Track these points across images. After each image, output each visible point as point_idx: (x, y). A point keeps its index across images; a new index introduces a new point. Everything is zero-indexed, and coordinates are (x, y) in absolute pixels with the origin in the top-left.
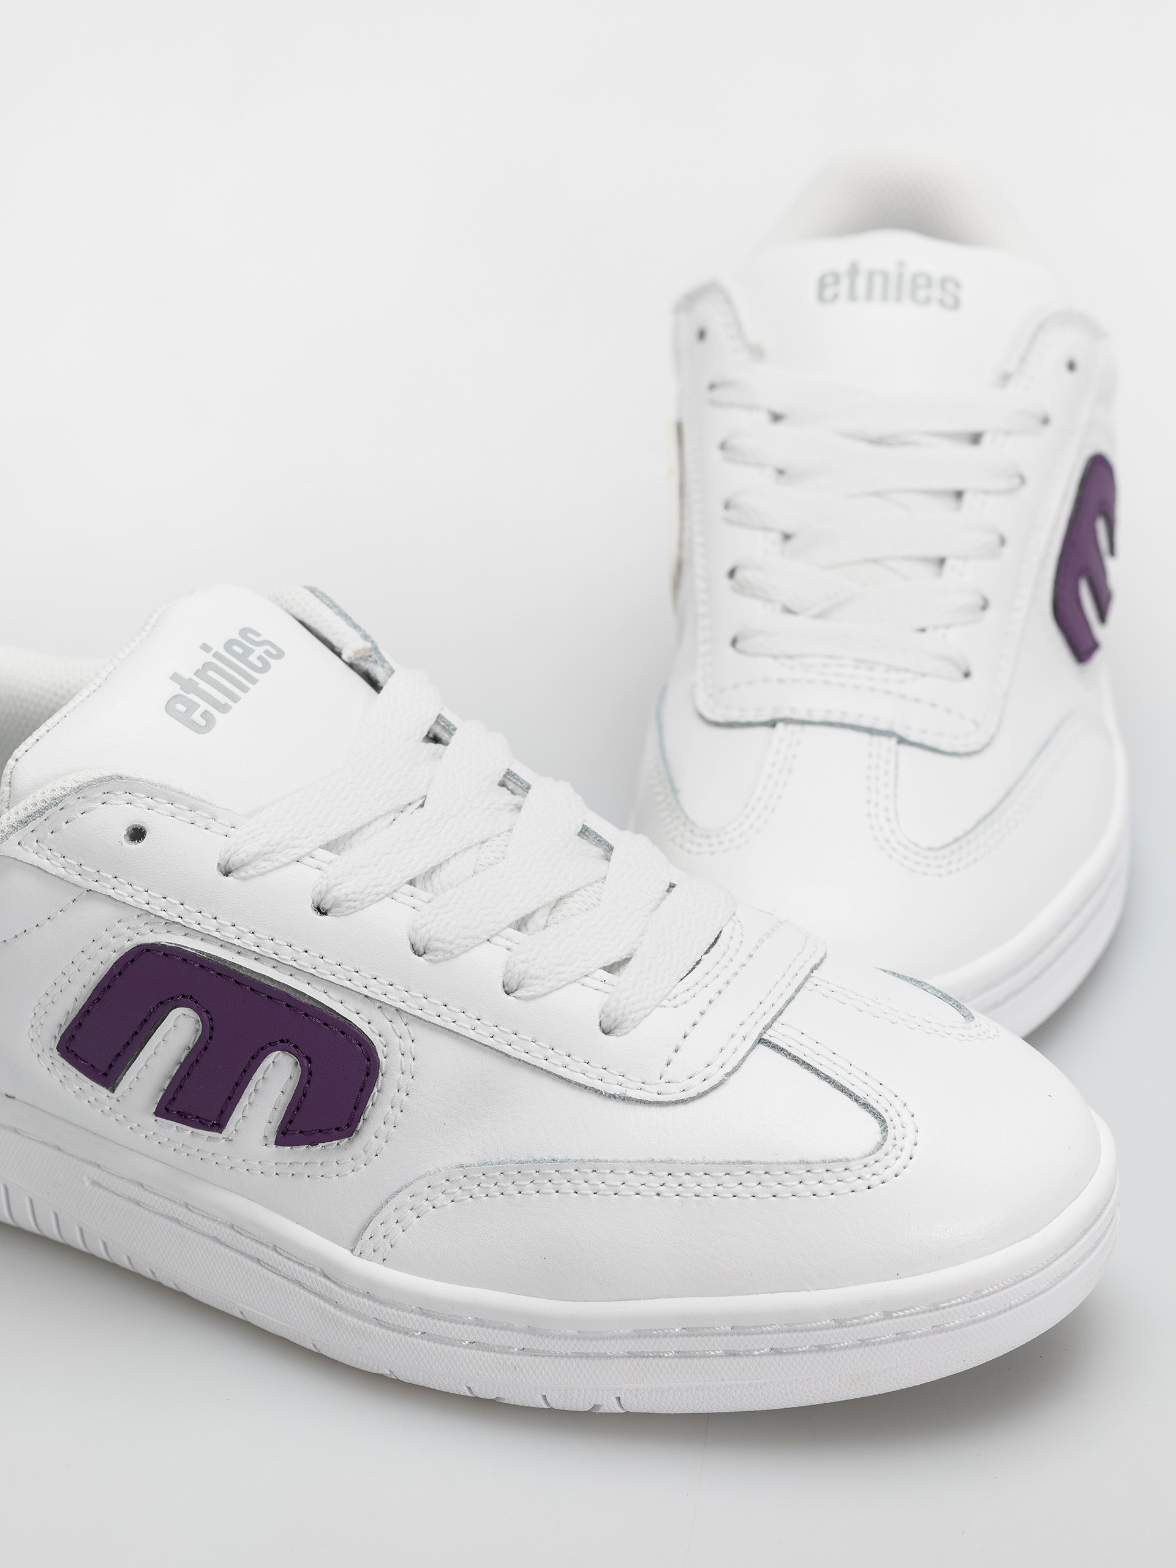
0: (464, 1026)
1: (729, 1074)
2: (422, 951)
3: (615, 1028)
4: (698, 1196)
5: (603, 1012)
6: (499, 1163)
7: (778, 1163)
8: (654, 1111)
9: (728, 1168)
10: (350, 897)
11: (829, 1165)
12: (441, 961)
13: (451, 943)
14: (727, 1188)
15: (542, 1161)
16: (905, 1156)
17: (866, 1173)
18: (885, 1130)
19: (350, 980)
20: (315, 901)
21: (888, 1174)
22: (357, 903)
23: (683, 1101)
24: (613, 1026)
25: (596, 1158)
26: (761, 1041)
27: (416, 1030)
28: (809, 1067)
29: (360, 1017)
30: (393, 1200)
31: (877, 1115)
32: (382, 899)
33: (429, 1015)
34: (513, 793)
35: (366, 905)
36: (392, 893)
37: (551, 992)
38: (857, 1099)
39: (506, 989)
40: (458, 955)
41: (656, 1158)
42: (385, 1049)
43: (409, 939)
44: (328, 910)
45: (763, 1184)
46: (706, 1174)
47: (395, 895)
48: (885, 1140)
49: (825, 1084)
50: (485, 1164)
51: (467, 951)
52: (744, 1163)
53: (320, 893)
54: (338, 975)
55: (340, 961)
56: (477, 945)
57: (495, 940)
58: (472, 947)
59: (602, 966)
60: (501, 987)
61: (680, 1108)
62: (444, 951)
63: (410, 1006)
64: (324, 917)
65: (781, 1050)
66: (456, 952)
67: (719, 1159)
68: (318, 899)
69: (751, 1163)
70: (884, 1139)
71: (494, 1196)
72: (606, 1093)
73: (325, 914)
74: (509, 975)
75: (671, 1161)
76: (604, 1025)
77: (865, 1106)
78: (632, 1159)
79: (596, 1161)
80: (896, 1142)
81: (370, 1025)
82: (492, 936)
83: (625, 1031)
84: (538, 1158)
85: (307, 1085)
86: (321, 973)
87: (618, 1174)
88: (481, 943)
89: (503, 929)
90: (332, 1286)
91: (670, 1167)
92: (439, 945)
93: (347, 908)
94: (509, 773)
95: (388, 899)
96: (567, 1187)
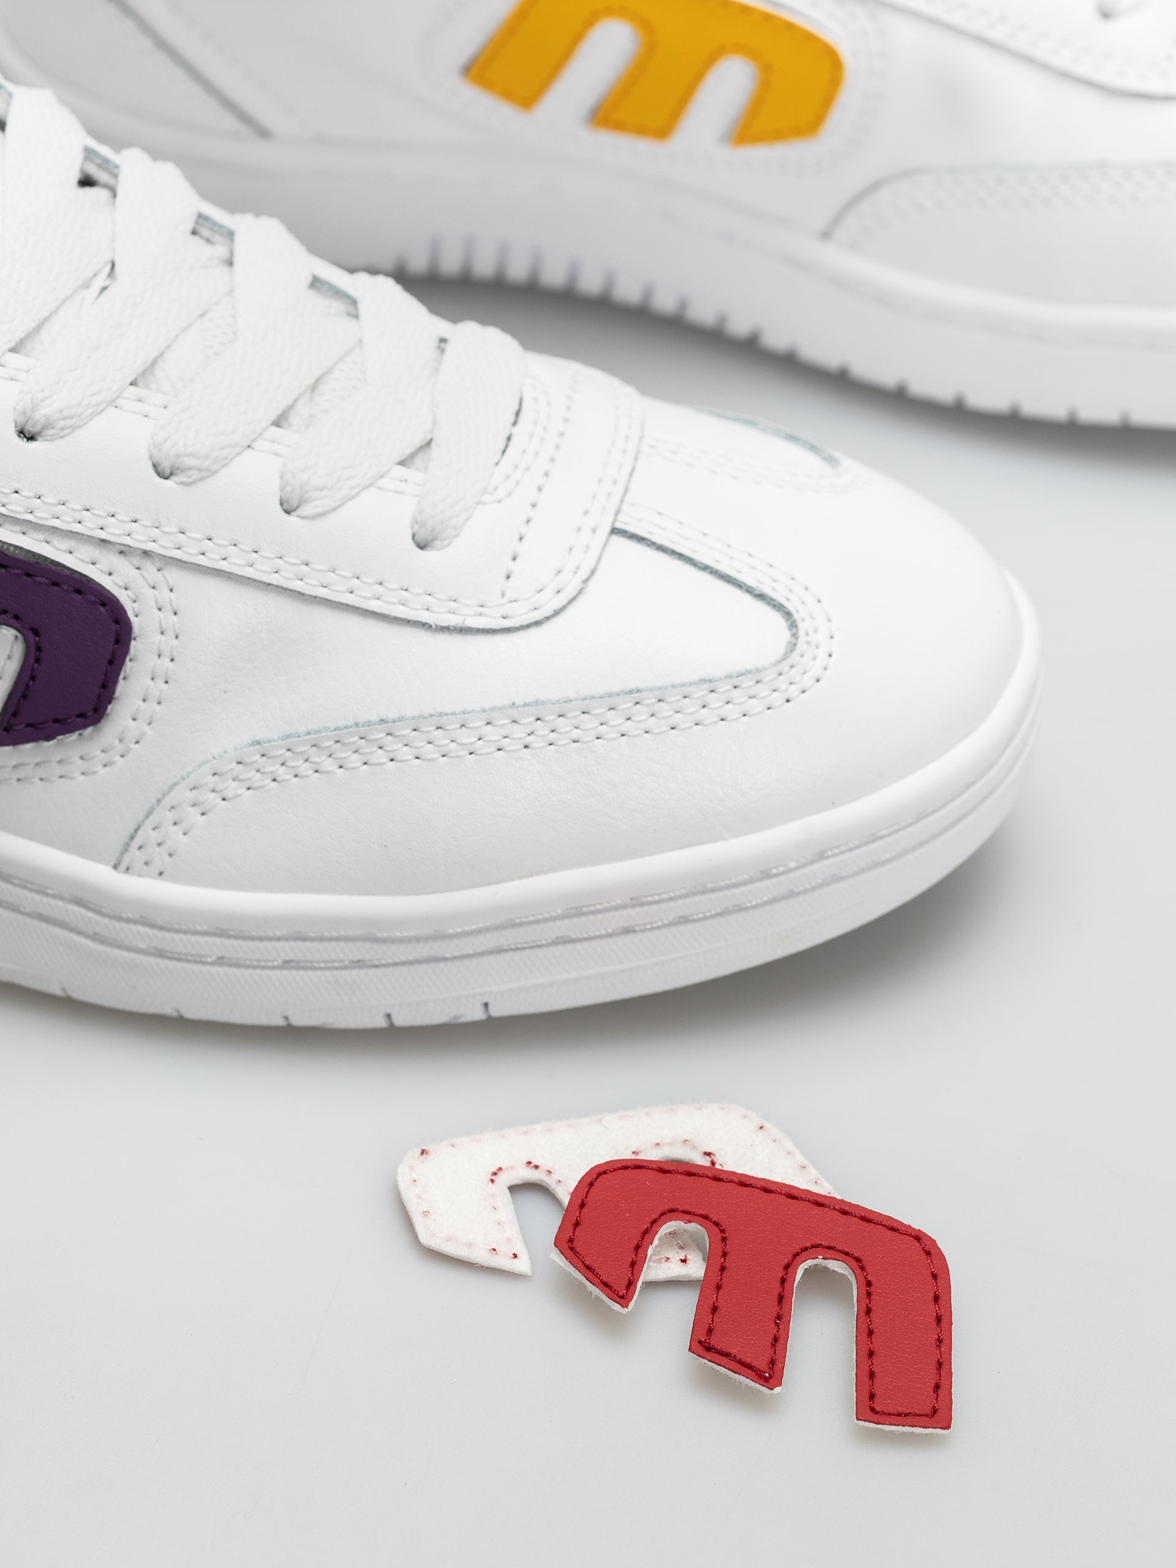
0: (237, 564)
1: (586, 581)
2: (168, 472)
3: (434, 539)
4: (577, 742)
5: (416, 522)
6: (308, 733)
7: (673, 686)
8: (498, 639)
9: (611, 701)
10: (66, 413)
11: (735, 680)
12: (196, 482)
13: (207, 457)
14: (613, 726)
15: (369, 724)
16: (822, 653)
17: (782, 683)
18: (793, 625)
19: (79, 522)
20: (18, 423)
21: (808, 680)
22: (75, 420)
23: (537, 623)
24: (430, 538)
25: (439, 710)
26: (615, 531)
27: (173, 575)
28: (681, 556)
29: (98, 568)
30: (168, 797)
31: (778, 607)
32: (102, 410)
33: (189, 554)
34: (208, 241)
35: (84, 421)
36: (114, 400)
37: (343, 504)
38: (749, 590)
39: (285, 506)
40: (216, 472)
41: (519, 702)
42: (135, 605)
43: (151, 458)
44: (35, 434)
45: (659, 715)
46: (584, 713)
47: (119, 402)
48: (797, 638)
49: (705, 576)
50: (288, 737)
51: (226, 465)
52: (631, 692)
53: (24, 413)
54: (63, 518)
55: (64, 499)
56: (238, 455)
57: (256, 445)
58: (232, 459)
59: (397, 460)
60: (278, 506)
61: (533, 632)
62: (200, 470)
63: (163, 546)
64: (32, 445)
65: (641, 539)
66: (214, 468)
67: (601, 691)
68: (21, 420)
69: (638, 691)
70: (795, 636)
71: (307, 776)
72: (436, 626)
73: (31, 438)
74: (288, 488)
75: (537, 703)
76: (419, 538)
77: (761, 597)
78: (487, 706)
79: (441, 715)
80: (809, 638)
81: (112, 577)
82: (254, 440)
83: (446, 542)
84: (361, 720)
85: (36, 665)
86: (41, 518)
87: (472, 728)
88: (242, 451)
89: (266, 429)
90: (90, 914)
91: (537, 709)
92: (192, 462)
93: (63, 429)
94: (201, 218)
95: (111, 409)
96: (405, 753)
